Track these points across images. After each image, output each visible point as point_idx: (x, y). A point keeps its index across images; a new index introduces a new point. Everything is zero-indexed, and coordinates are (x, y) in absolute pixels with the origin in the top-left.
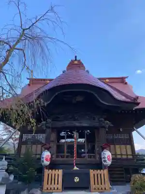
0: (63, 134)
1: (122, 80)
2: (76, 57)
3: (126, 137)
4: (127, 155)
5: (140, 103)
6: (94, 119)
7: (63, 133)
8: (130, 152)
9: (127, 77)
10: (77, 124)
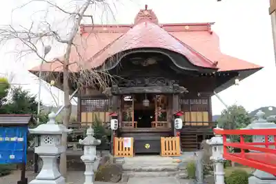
0: (127, 99)
3: (205, 102)
4: (203, 122)
6: (167, 84)
7: (128, 97)
8: (206, 119)
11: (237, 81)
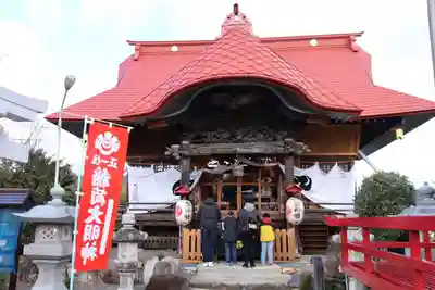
0: (212, 164)
1: (347, 42)
2: (236, 6)
7: (214, 162)
9: (359, 35)
11: (399, 132)
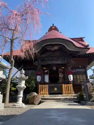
1: (81, 39)
2: (53, 24)
5: (90, 48)
9: (84, 38)
10: (55, 62)
